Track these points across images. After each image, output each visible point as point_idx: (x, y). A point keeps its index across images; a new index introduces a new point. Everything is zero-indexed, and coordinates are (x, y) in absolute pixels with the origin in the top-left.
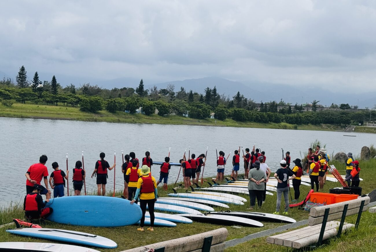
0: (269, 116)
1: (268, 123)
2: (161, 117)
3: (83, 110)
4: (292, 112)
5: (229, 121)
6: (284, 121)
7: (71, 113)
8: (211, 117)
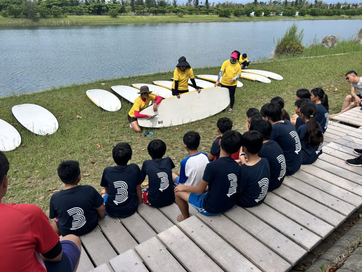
0: (334, 11)
1: (333, 15)
2: (265, 17)
3: (220, 16)
4: (350, 8)
5: (308, 16)
6: (344, 14)
7: (214, 18)
8: (296, 15)
